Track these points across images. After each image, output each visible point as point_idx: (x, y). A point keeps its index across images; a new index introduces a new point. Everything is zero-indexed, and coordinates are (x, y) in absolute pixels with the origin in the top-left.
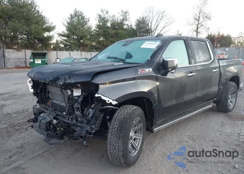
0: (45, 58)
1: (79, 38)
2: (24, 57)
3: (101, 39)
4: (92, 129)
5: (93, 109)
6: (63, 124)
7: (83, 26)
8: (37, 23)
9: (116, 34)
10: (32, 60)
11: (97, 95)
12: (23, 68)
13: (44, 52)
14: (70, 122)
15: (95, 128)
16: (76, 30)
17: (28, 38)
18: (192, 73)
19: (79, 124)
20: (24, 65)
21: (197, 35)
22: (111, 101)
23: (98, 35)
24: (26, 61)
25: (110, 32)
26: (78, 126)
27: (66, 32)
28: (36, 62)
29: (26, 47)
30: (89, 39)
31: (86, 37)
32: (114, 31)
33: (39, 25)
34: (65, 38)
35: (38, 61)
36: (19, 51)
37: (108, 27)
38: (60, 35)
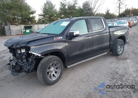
0: (31, 29)
1: (50, 16)
2: (20, 29)
3: (62, 16)
4: (31, 68)
5: (31, 58)
6: (19, 66)
7: (52, 9)
8: (26, 10)
9: (71, 12)
10: (24, 31)
11: (29, 52)
12: (20, 35)
13: (31, 25)
14: (22, 65)
15: (32, 67)
16: (48, 12)
17: (22, 19)
18: (89, 37)
19: (25, 66)
20: (21, 33)
21: (119, 9)
22: (37, 54)
23: (61, 14)
24: (21, 31)
25: (67, 11)
26: (25, 67)
27: (43, 14)
28: (27, 31)
29: (21, 23)
30: (56, 17)
31: (53, 15)
32: (69, 11)
33: (27, 11)
34: (43, 17)
35: (28, 31)
36: (18, 26)
37: (66, 9)
38: (40, 15)
